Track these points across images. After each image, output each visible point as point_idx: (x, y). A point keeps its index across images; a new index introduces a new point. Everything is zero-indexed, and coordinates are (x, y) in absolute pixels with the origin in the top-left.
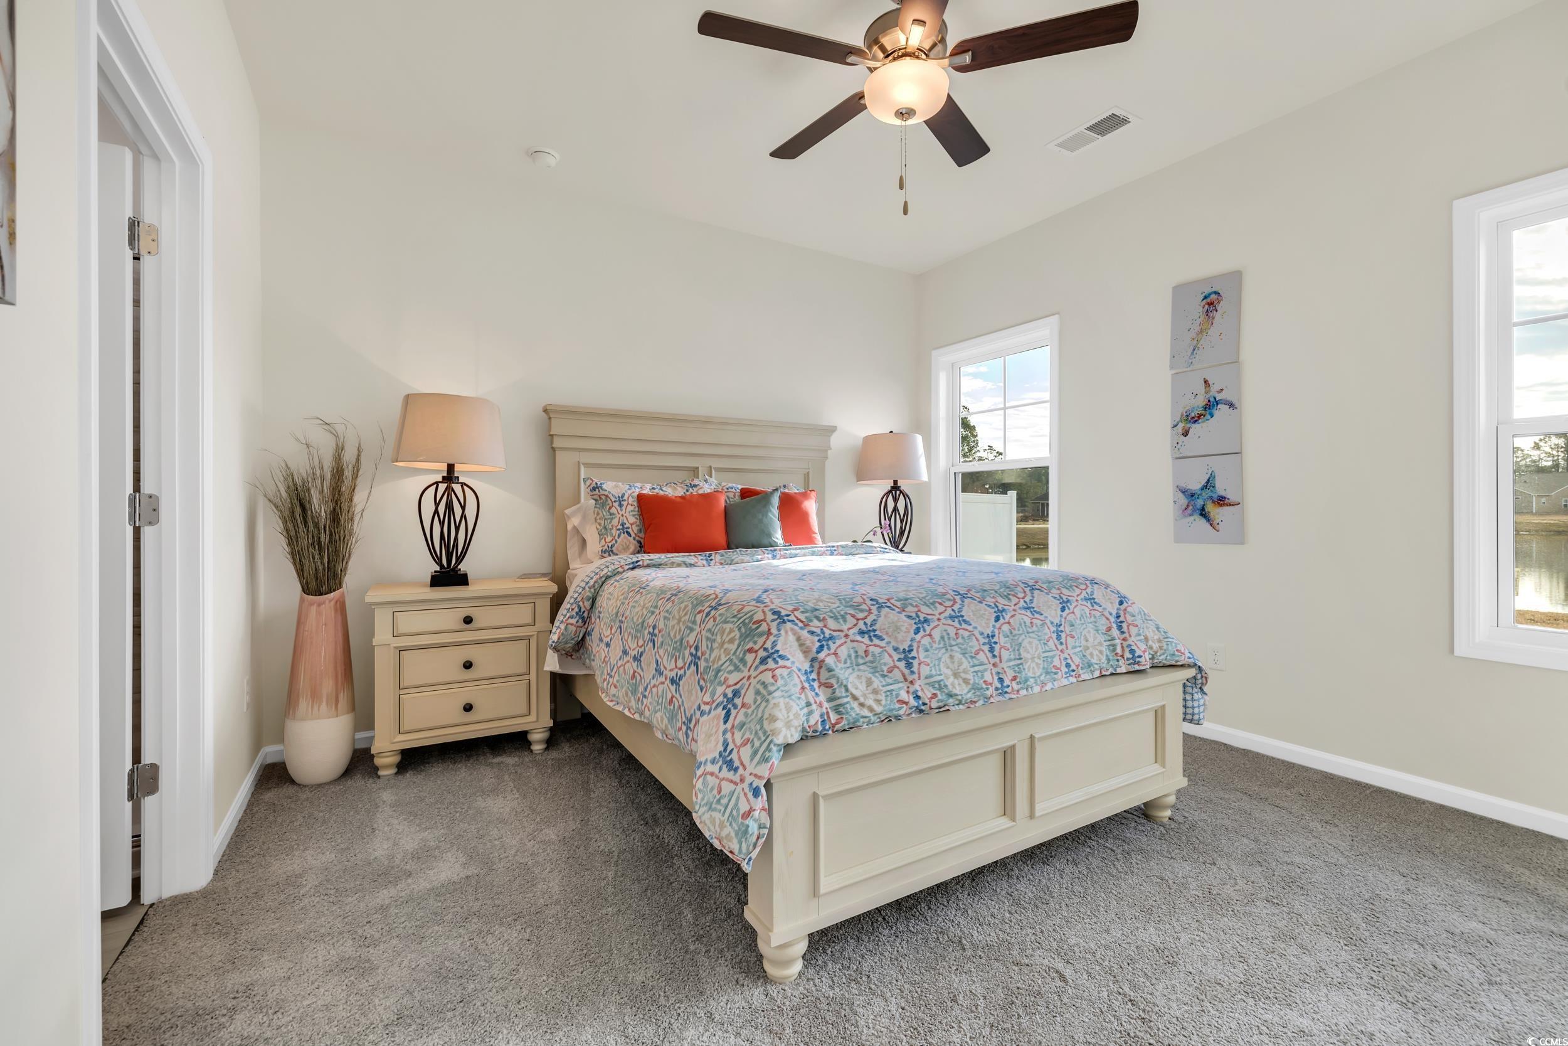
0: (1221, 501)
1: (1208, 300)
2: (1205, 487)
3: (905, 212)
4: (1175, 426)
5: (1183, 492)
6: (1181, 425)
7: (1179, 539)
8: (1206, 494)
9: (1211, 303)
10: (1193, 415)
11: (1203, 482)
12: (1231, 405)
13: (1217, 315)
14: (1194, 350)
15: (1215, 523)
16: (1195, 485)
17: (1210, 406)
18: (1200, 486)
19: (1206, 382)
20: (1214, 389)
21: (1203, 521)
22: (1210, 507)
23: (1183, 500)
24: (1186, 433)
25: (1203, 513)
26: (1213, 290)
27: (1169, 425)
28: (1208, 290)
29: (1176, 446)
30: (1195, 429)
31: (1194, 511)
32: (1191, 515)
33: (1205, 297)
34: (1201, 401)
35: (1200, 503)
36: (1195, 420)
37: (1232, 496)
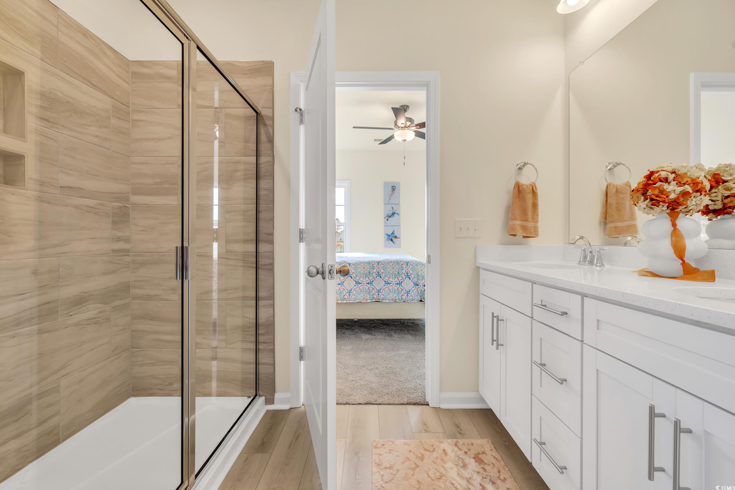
0: (396, 237)
1: (393, 188)
2: (392, 234)
3: (404, 165)
4: (385, 218)
5: (387, 235)
6: (386, 218)
7: (385, 247)
8: (392, 235)
9: (394, 188)
10: (389, 215)
11: (392, 233)
12: (398, 214)
13: (395, 192)
14: (389, 199)
15: (394, 243)
16: (390, 233)
17: (393, 214)
18: (391, 233)
19: (392, 208)
20: (394, 210)
21: (392, 242)
22: (393, 239)
23: (387, 237)
24: (387, 220)
25: (392, 240)
26: (394, 186)
27: (383, 218)
28: (393, 185)
29: (385, 223)
30: (390, 219)
31: (389, 240)
32: (389, 241)
33: (392, 187)
34: (391, 212)
35: (391, 238)
36: (390, 217)
37: (398, 236)
